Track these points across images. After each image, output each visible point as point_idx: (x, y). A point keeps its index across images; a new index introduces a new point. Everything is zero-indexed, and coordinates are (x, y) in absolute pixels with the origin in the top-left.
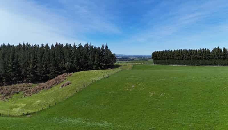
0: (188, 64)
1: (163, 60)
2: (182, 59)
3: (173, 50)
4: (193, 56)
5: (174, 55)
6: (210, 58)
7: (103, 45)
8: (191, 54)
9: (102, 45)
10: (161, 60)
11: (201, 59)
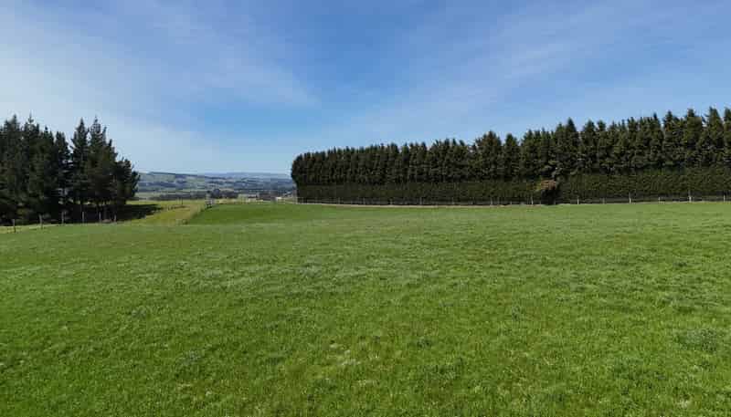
0: (400, 200)
1: (324, 184)
2: (381, 182)
3: (357, 147)
4: (413, 170)
5: (357, 166)
6: (463, 177)
7: (82, 123)
8: (406, 161)
9: (78, 125)
10: (318, 188)
11: (436, 181)
